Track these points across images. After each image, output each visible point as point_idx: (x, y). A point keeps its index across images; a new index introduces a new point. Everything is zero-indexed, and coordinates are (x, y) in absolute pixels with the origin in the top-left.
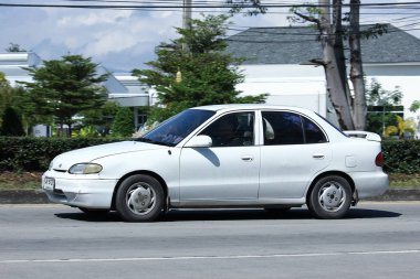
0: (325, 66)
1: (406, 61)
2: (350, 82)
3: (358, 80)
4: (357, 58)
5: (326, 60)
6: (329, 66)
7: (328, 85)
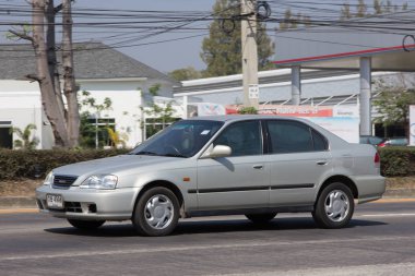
0: (39, 81)
1: (116, 77)
2: (64, 97)
3: (72, 95)
4: (70, 74)
5: (41, 76)
6: (44, 81)
7: (43, 99)
